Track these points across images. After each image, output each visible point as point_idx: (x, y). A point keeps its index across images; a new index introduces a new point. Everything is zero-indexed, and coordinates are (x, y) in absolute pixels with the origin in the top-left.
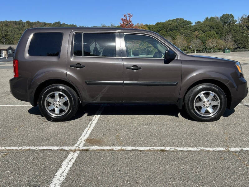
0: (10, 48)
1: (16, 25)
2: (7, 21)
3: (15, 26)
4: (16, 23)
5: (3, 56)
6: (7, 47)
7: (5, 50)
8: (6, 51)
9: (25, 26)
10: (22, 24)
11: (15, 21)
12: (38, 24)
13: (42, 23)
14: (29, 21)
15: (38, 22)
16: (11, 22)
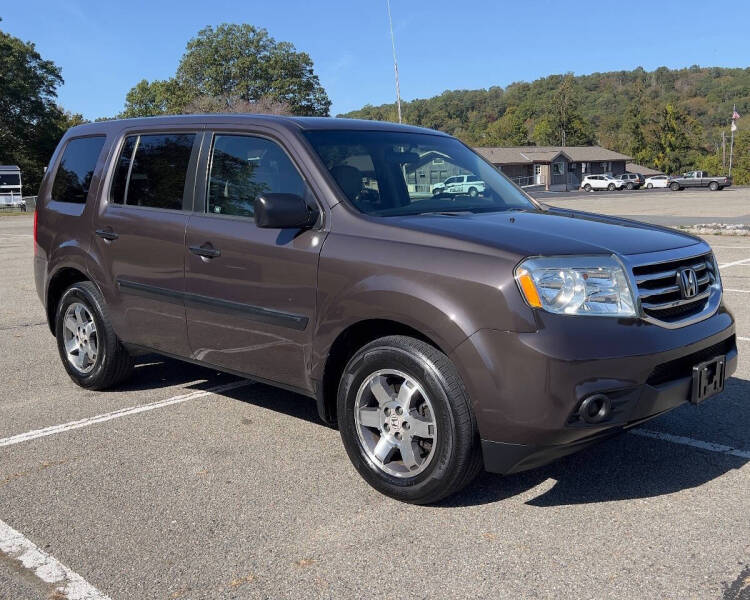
0: (561, 157)
1: (623, 85)
2: (599, 75)
3: (621, 88)
4: (623, 77)
5: (539, 180)
6: (550, 153)
7: (544, 163)
8: (546, 167)
9: (650, 85)
10: (644, 80)
11: (624, 73)
12: (693, 75)
13: (709, 71)
14: (664, 68)
15: (696, 70)
16: (608, 76)
